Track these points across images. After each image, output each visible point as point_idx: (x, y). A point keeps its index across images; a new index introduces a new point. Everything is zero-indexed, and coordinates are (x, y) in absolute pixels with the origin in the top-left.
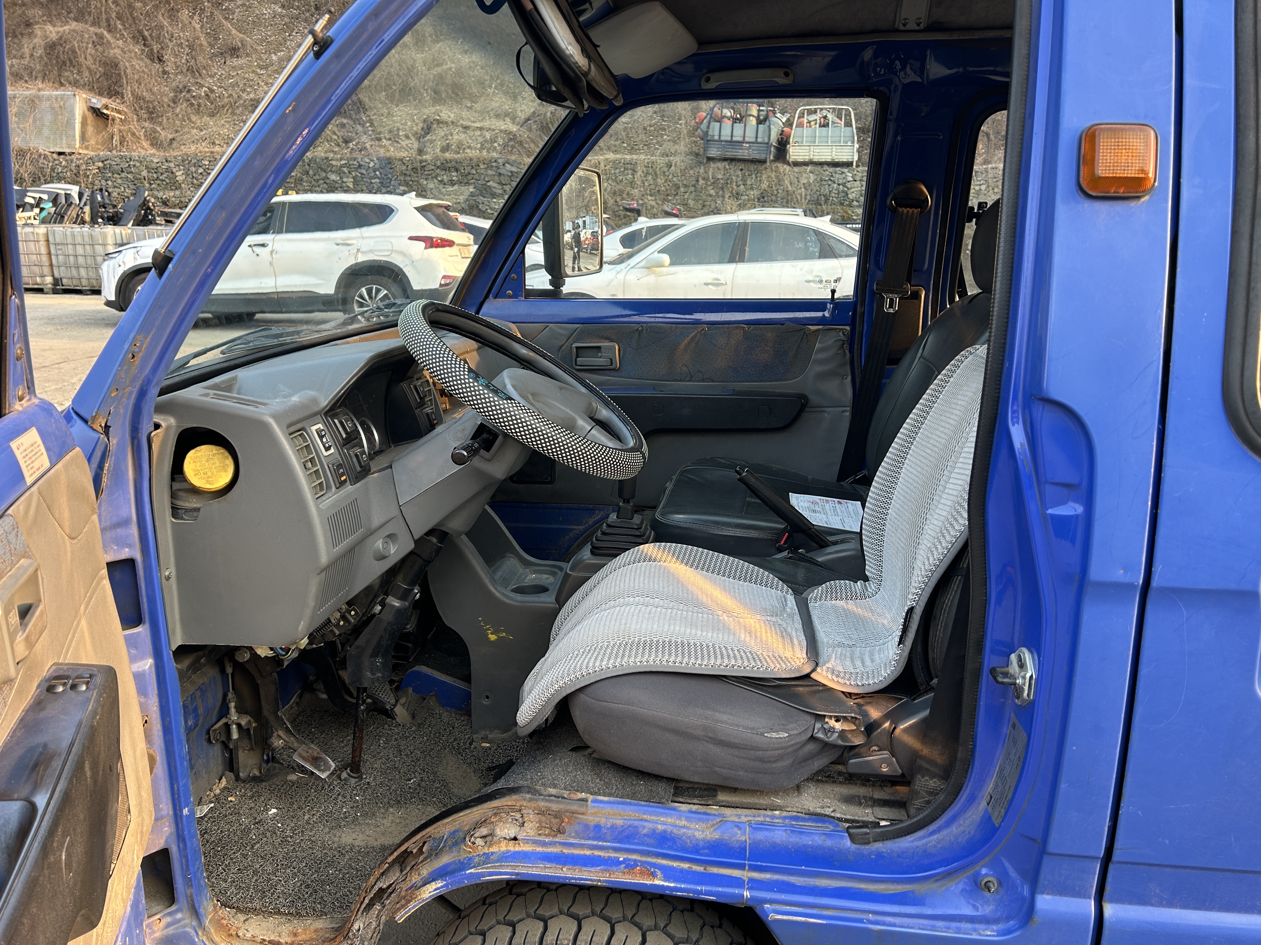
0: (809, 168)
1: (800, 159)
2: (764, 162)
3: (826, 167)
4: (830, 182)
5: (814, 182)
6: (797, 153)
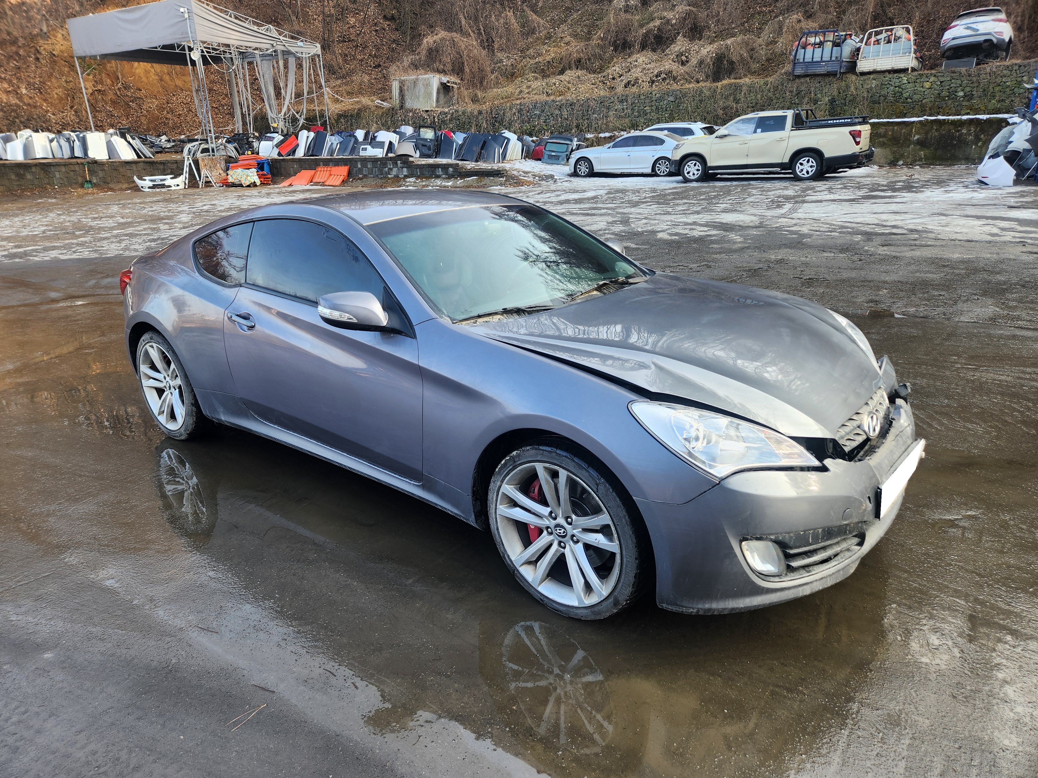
0: (872, 76)
1: (866, 69)
2: (835, 75)
3: (887, 74)
4: (888, 86)
5: (875, 86)
6: (863, 65)
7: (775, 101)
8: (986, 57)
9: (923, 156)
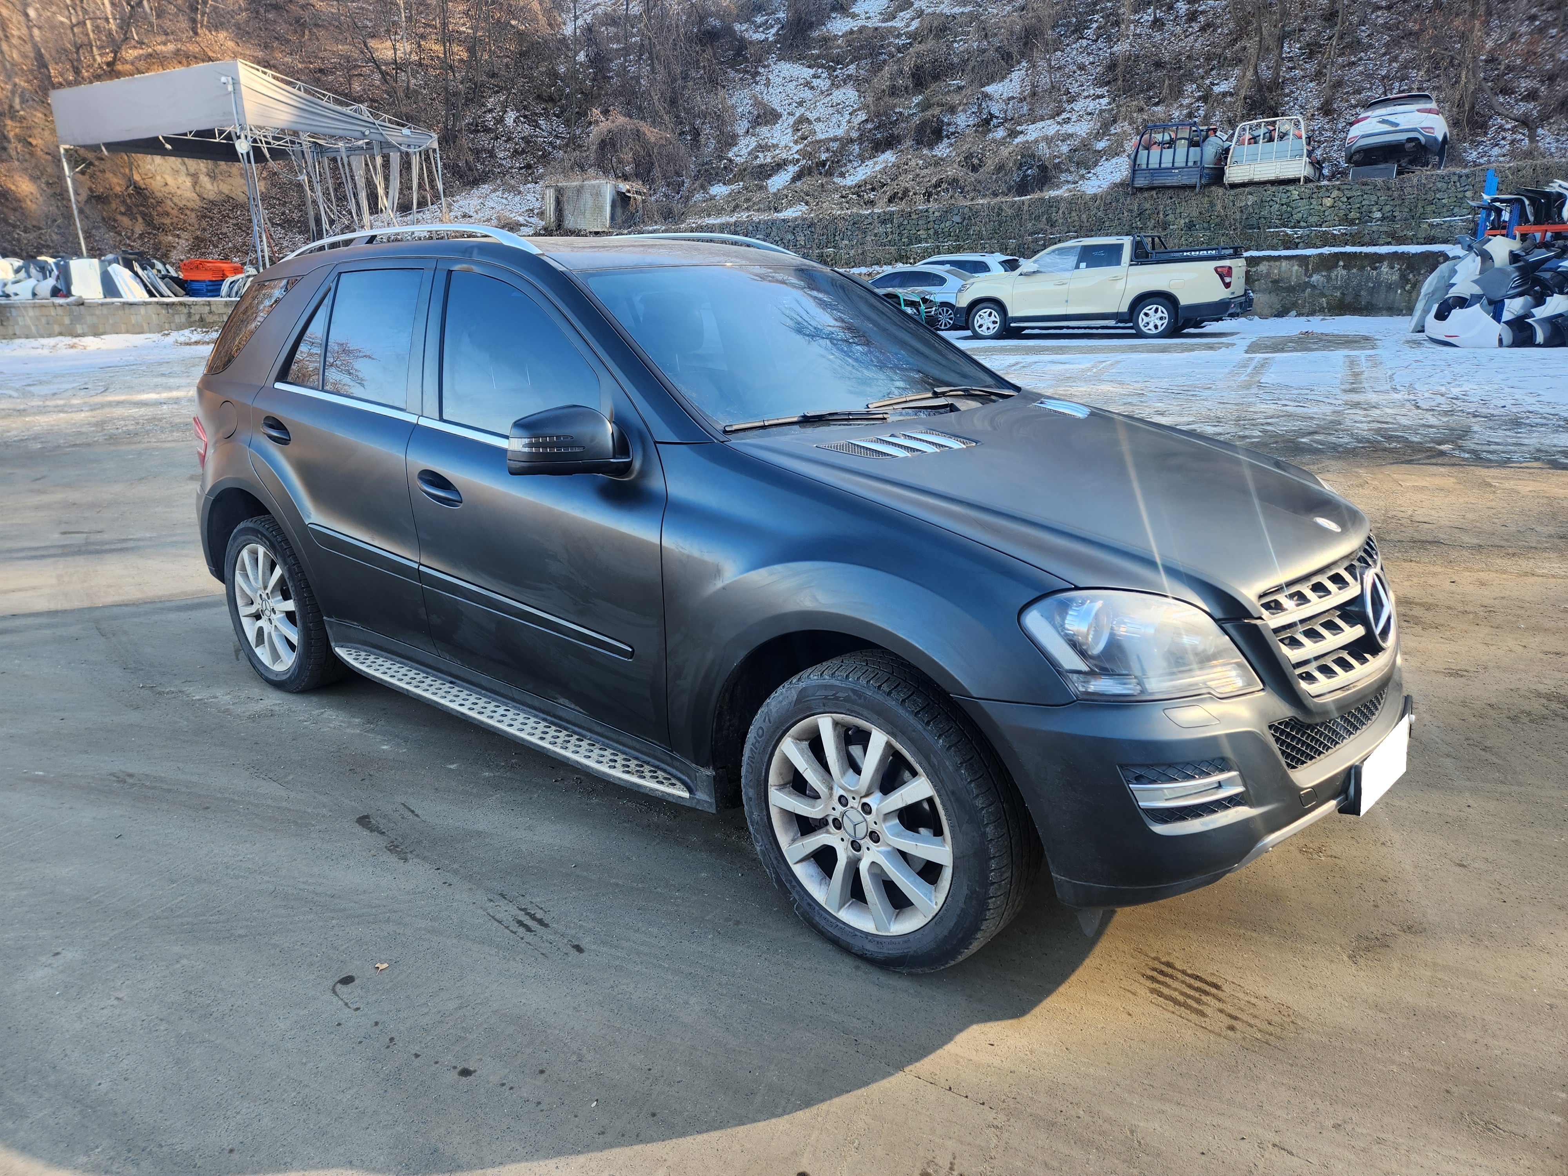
0: (1247, 189)
1: (1238, 180)
2: (1192, 187)
3: (1269, 186)
4: (1271, 203)
5: (1253, 204)
6: (1234, 173)
7: (1107, 224)
8: (1411, 162)
9: (1325, 305)
